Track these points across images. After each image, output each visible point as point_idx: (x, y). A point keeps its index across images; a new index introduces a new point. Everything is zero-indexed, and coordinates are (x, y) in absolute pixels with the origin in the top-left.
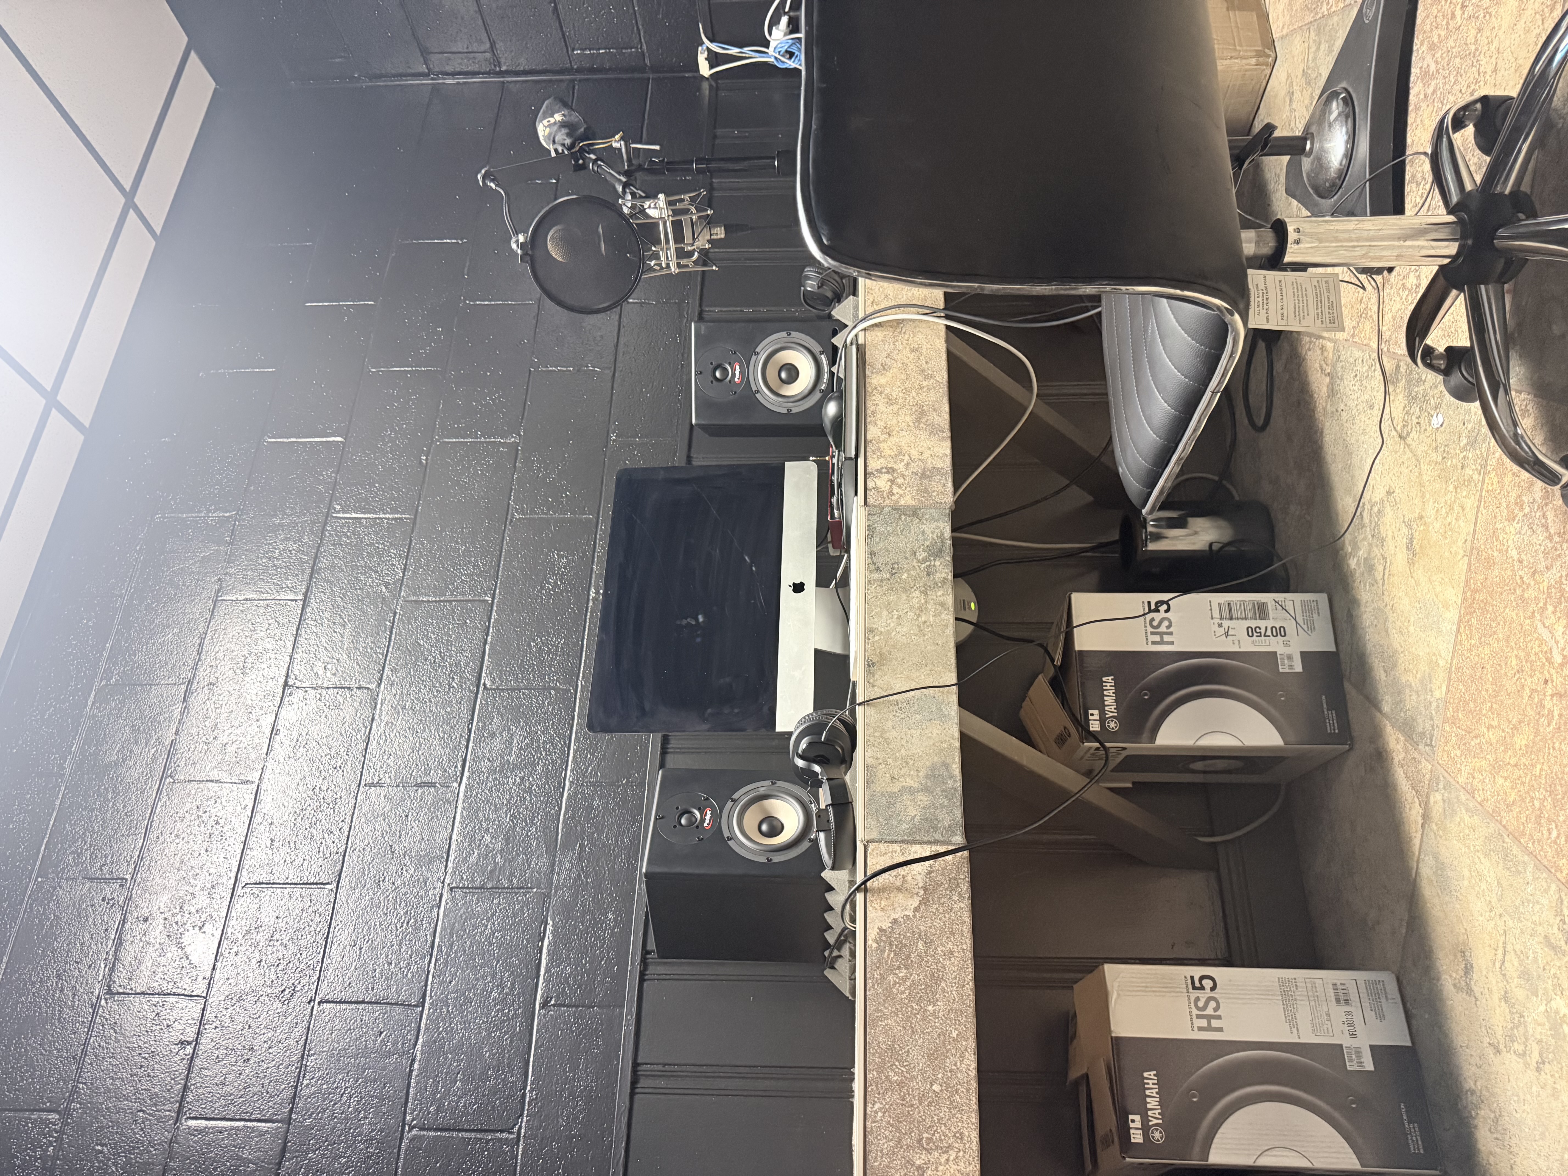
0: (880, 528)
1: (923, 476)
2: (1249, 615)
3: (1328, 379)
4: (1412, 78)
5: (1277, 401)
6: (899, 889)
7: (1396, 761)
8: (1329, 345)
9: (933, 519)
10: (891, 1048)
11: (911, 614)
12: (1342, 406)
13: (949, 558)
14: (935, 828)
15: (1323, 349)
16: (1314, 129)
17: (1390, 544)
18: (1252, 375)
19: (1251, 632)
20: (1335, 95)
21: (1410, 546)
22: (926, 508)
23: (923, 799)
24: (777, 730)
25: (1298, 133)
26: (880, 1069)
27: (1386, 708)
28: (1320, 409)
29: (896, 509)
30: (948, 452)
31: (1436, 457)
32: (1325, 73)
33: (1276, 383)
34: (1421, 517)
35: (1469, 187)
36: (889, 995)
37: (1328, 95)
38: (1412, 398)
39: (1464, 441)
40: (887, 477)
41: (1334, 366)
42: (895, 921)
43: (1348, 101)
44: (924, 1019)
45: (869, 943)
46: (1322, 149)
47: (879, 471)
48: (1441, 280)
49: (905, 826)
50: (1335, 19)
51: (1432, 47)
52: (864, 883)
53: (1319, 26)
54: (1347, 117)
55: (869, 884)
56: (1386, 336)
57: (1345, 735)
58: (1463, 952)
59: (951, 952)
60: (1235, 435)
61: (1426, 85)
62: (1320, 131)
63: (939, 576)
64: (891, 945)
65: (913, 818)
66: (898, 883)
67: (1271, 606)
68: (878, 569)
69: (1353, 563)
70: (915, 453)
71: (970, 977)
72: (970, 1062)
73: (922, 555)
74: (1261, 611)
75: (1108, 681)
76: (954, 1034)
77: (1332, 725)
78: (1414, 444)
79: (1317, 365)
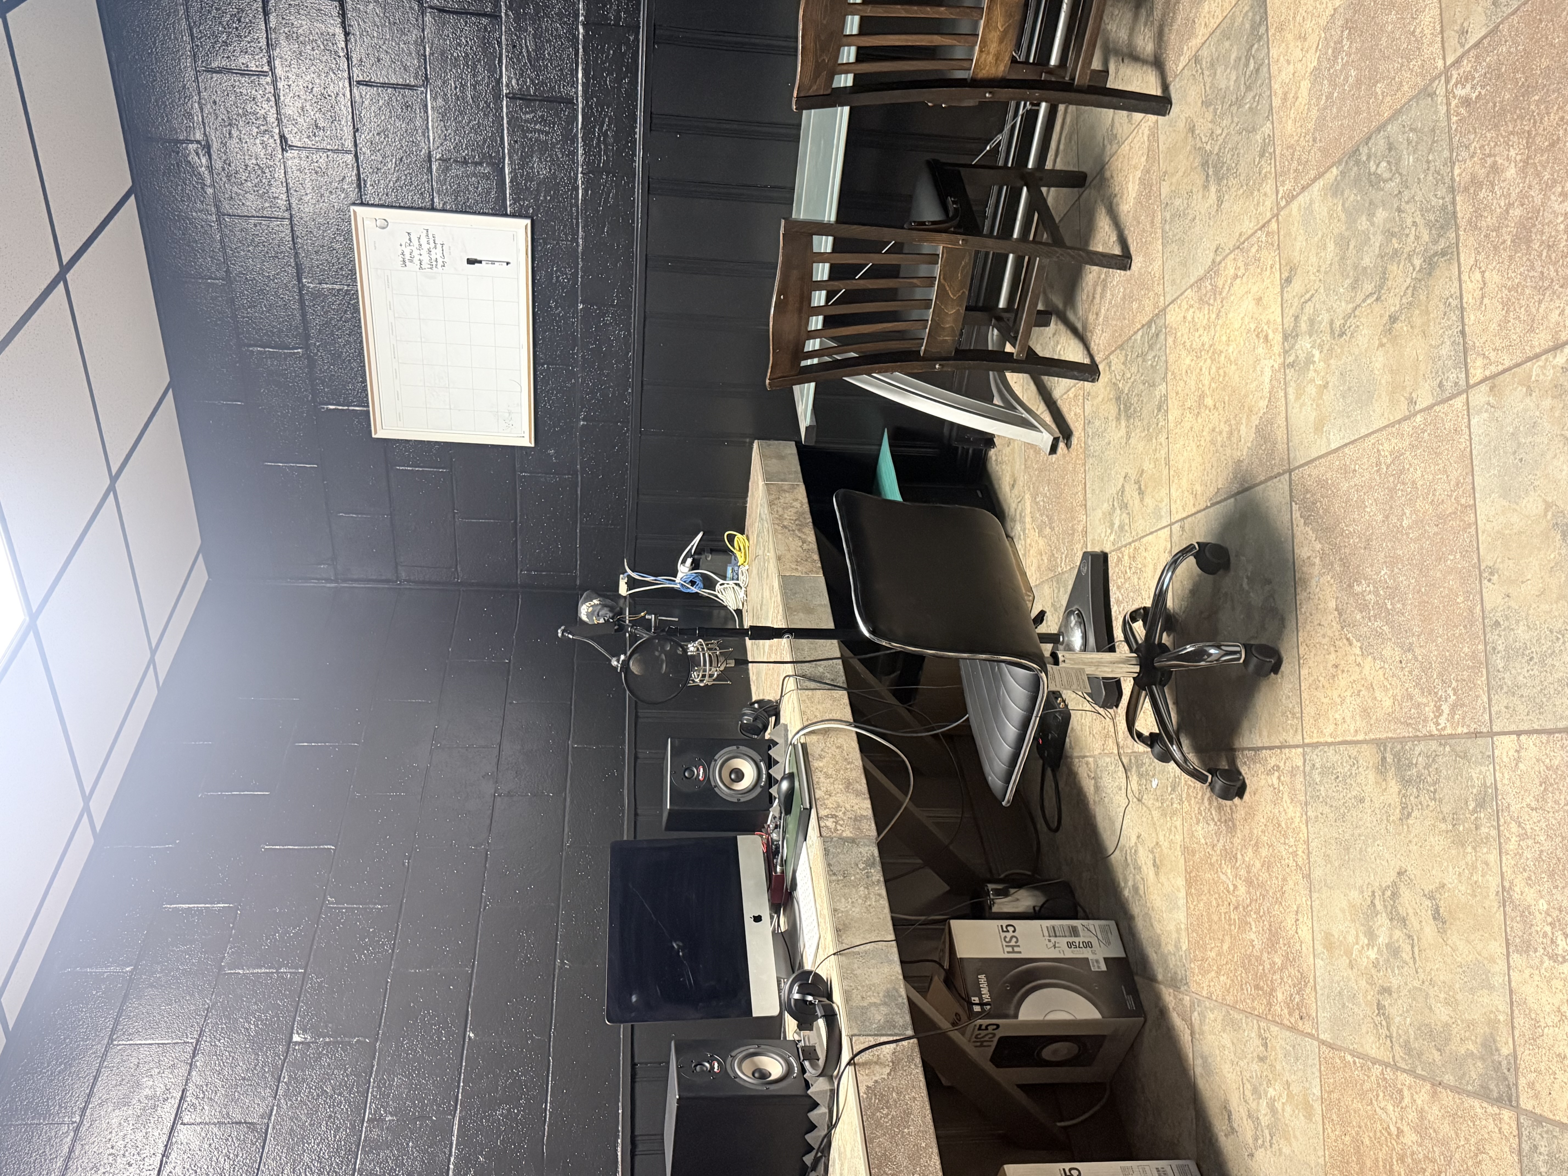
0: (831, 850)
1: (856, 819)
2: (1067, 934)
3: (1093, 781)
4: (1112, 604)
5: (1063, 808)
6: (876, 1063)
7: (1171, 1008)
8: (1091, 760)
9: (865, 845)
10: (885, 1154)
11: (860, 901)
12: (1104, 795)
13: (879, 868)
14: (895, 1027)
15: (1087, 763)
16: (1063, 630)
17: (1144, 868)
18: (1045, 796)
19: (1070, 945)
20: (1072, 612)
21: (1155, 865)
22: (861, 838)
23: (884, 1010)
24: (754, 1015)
25: (1056, 632)
26: (879, 1167)
27: (1160, 977)
28: (1091, 802)
29: (840, 838)
30: (869, 806)
31: (1158, 804)
32: (1064, 603)
33: (1062, 795)
34: (1157, 843)
35: (1140, 642)
36: (878, 1125)
37: (1068, 613)
38: (1140, 776)
39: (1170, 789)
40: (832, 820)
41: (1095, 772)
42: (876, 1082)
43: (1080, 615)
44: (903, 1136)
45: (861, 1094)
46: (1069, 641)
47: (827, 816)
48: (1137, 688)
49: (874, 1026)
50: (1066, 575)
51: (1119, 588)
52: (853, 1059)
53: (1058, 578)
54: (1080, 623)
55: (856, 1059)
56: (1121, 744)
57: (1140, 1011)
58: (1226, 1108)
59: (915, 1098)
60: (1039, 843)
61: (1119, 606)
62: (1067, 631)
63: (875, 878)
64: (875, 1095)
65: (879, 1021)
66: (875, 1059)
67: (1080, 928)
68: (834, 874)
69: (1126, 893)
70: (848, 806)
71: (928, 1112)
72: (936, 1161)
73: (861, 866)
74: (1074, 932)
75: (982, 978)
76: (923, 1145)
77: (1131, 1004)
78: (1146, 802)
79: (1086, 775)
